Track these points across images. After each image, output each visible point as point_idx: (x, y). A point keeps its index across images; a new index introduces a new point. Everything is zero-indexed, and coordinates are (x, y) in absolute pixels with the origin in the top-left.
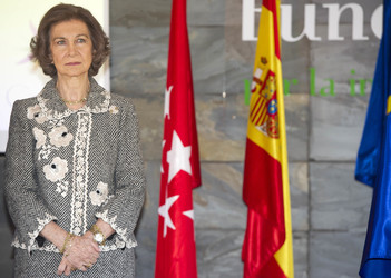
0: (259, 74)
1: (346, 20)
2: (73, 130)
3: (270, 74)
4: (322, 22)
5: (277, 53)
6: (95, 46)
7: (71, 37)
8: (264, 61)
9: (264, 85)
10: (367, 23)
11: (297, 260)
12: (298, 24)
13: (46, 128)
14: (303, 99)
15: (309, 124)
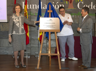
0: (25, 13)
1: (35, 6)
2: (19, 19)
3: (26, 13)
4: (32, 7)
5: (27, 10)
6: (21, 9)
7: (18, 8)
8: (25, 11)
9: (25, 14)
10: (37, 7)
11: (29, 34)
12: (29, 7)
13: (15, 19)
14: (30, 16)
15: (31, 19)
